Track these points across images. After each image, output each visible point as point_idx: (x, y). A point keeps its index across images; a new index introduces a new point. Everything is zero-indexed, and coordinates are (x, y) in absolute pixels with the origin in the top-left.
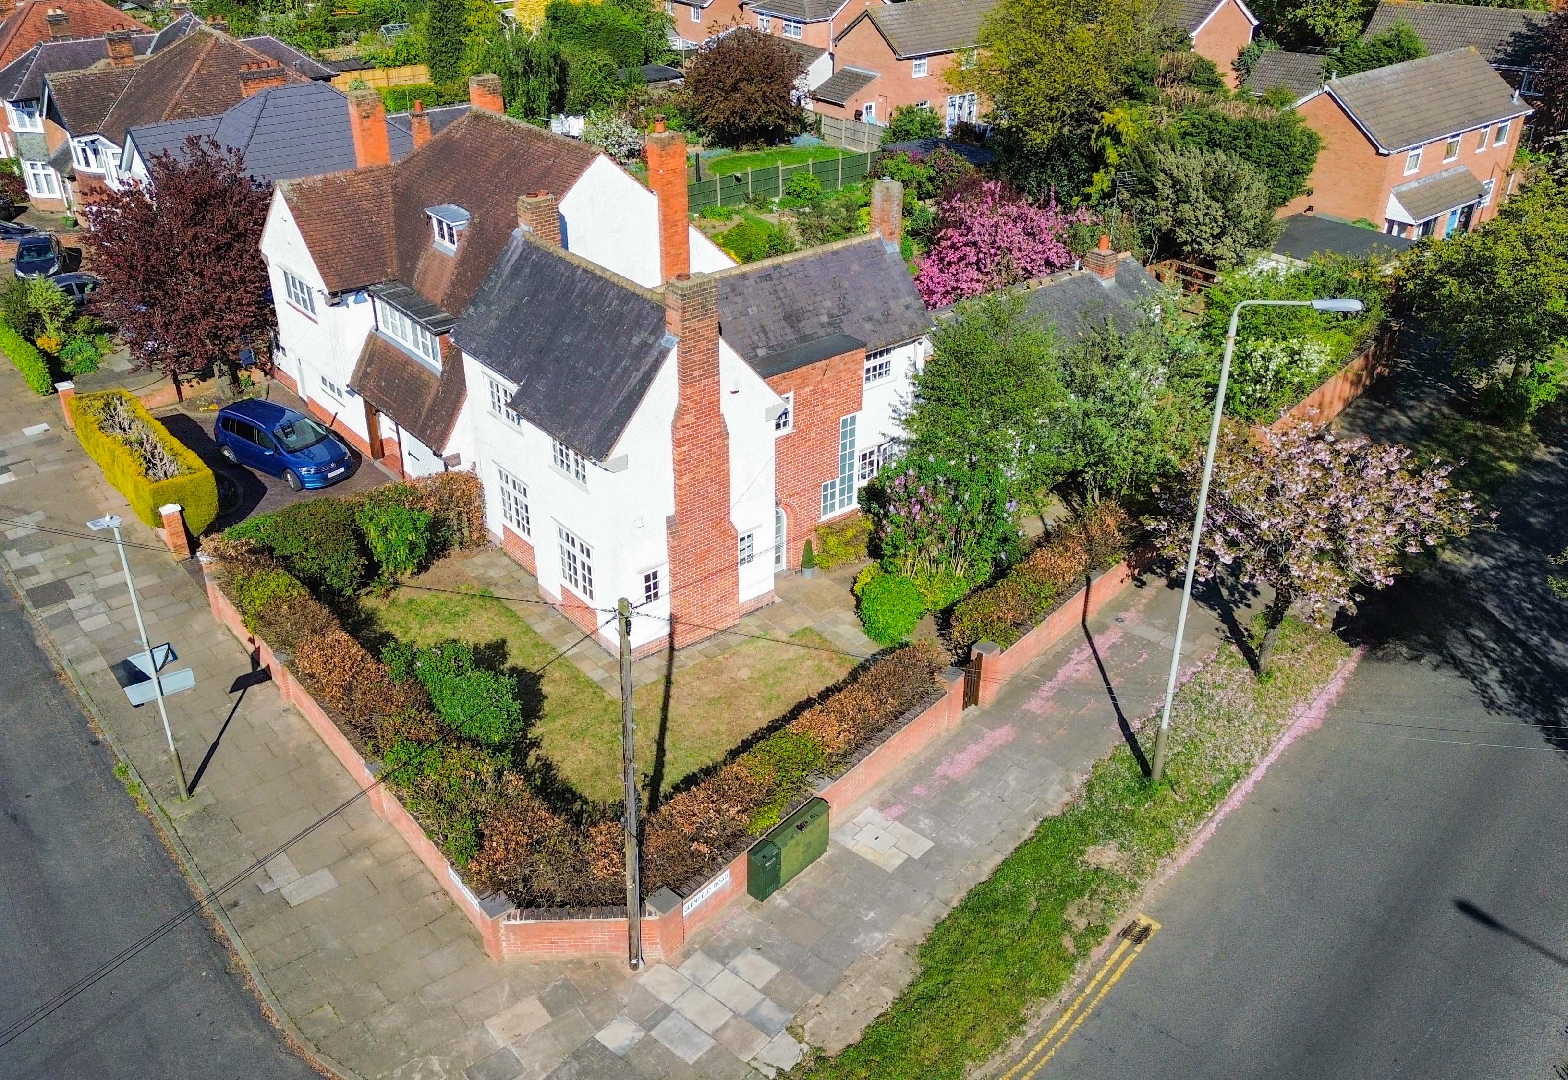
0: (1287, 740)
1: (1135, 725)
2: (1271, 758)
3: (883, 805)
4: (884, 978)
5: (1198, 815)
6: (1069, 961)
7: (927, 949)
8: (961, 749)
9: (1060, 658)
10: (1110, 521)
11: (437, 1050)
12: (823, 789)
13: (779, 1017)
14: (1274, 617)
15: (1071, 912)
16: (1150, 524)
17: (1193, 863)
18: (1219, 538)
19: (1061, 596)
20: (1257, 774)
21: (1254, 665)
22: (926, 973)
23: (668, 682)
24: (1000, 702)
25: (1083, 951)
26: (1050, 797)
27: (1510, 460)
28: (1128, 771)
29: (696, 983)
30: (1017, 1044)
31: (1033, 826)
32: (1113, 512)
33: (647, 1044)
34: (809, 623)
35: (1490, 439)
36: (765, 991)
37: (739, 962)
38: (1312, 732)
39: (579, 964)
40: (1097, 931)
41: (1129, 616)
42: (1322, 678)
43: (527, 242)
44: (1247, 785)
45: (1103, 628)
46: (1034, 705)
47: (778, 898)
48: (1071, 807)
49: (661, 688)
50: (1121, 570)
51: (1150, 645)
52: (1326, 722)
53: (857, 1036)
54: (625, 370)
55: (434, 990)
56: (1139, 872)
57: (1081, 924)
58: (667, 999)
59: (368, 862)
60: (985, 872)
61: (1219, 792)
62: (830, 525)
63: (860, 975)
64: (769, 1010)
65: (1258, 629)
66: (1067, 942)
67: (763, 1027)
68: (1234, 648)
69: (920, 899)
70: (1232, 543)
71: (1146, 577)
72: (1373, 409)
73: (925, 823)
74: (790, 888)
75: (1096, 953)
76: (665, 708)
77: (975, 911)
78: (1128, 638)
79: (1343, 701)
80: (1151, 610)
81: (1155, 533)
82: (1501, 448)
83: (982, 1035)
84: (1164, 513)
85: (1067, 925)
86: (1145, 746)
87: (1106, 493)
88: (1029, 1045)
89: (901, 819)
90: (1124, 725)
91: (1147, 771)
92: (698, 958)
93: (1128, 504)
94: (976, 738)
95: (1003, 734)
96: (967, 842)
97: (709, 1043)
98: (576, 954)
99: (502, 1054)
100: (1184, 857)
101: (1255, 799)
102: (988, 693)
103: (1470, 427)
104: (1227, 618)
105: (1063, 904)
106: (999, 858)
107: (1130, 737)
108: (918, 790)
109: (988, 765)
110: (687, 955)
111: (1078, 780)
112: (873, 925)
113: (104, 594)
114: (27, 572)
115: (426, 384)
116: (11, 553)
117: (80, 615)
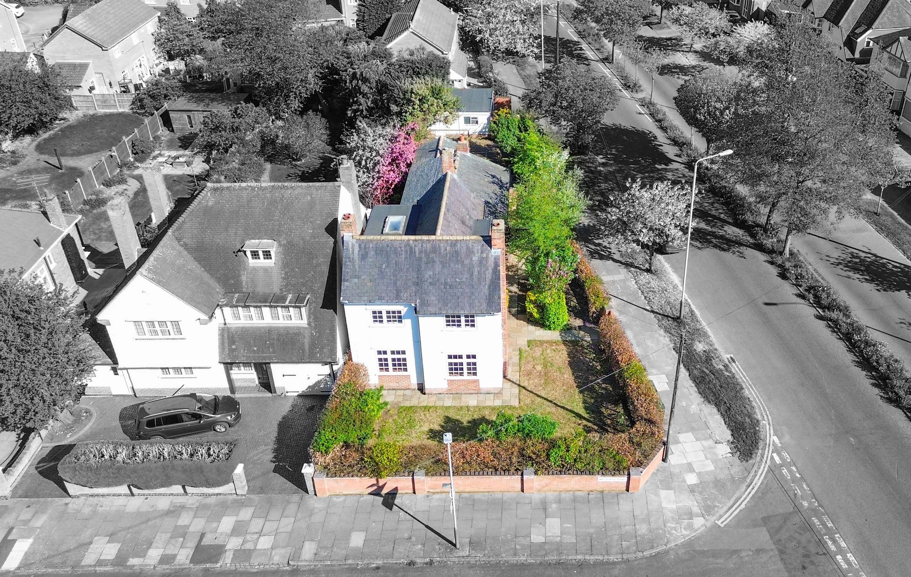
11: (666, 522)
33: (700, 475)
36: (698, 441)
39: (655, 474)
58: (685, 462)
67: (713, 448)
97: (709, 462)
98: (652, 472)
99: (680, 508)
113: (236, 531)
114: (166, 559)
115: (299, 334)
116: (133, 561)
117: (249, 546)
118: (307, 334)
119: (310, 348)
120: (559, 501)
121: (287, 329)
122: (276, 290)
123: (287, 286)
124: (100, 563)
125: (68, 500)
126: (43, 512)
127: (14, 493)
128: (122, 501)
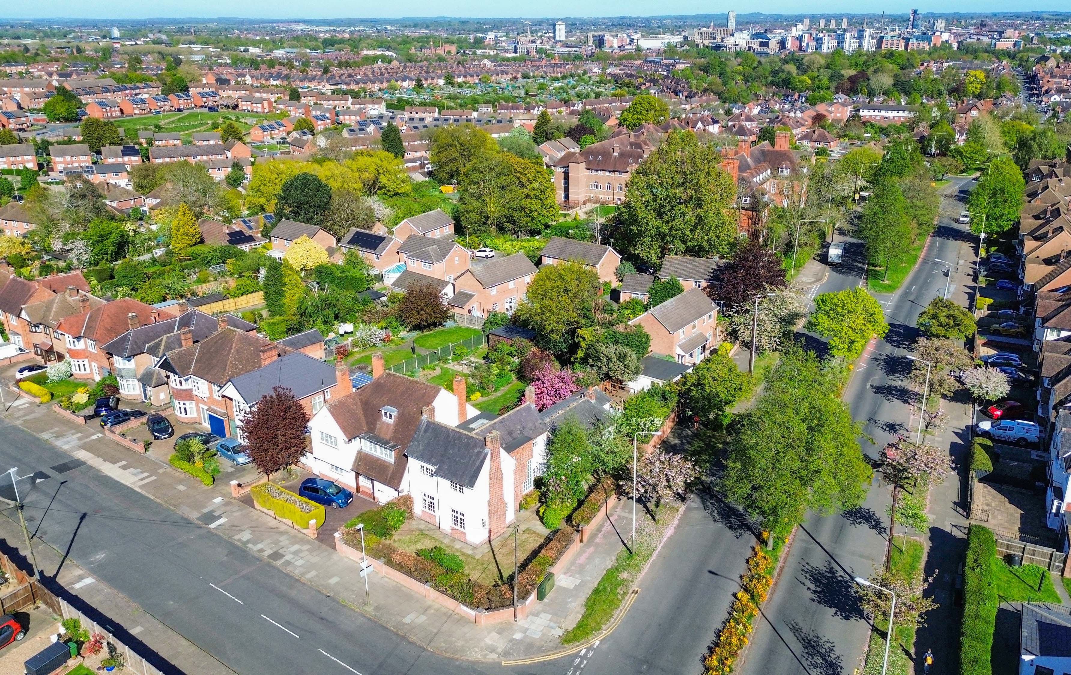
0: (665, 539)
1: (626, 541)
2: (662, 544)
3: (565, 573)
4: (578, 613)
5: (645, 562)
6: (621, 601)
7: (586, 604)
8: (581, 555)
9: (602, 526)
10: (609, 482)
11: (475, 647)
12: (552, 570)
13: (555, 625)
14: (657, 505)
15: (619, 590)
16: (621, 483)
17: (646, 574)
18: (640, 485)
19: (600, 507)
20: (659, 549)
21: (654, 519)
22: (587, 609)
23: (493, 551)
24: (589, 541)
25: (623, 598)
26: (607, 563)
27: (720, 443)
28: (626, 554)
29: (532, 622)
30: (612, 620)
31: (605, 572)
32: (609, 479)
33: (526, 637)
34: (527, 527)
35: (714, 436)
36: (550, 620)
37: (541, 616)
38: (672, 536)
39: (502, 623)
40: (625, 593)
41: (618, 510)
42: (672, 520)
43: (428, 421)
44: (657, 552)
45: (612, 515)
46: (598, 540)
47: (545, 600)
48: (613, 565)
49: (491, 553)
50: (614, 496)
51: (625, 518)
52: (675, 533)
53: (575, 626)
54: (474, 460)
55: (467, 635)
56: (633, 578)
57: (622, 592)
58: (527, 626)
59: (432, 611)
60: (596, 586)
61: (650, 555)
62: (527, 495)
63: (572, 613)
64: (552, 624)
65: (654, 508)
66: (619, 597)
67: (552, 628)
68: (648, 515)
69: (581, 594)
70: (643, 486)
71: (621, 497)
72: (680, 429)
73: (577, 576)
74: (547, 597)
75: (627, 598)
76: (495, 558)
77: (596, 594)
78: (619, 517)
79: (678, 526)
80: (624, 507)
81: (623, 485)
82: (717, 439)
83: (604, 619)
84: (624, 479)
85: (618, 593)
86: (629, 546)
87: (606, 473)
88: (615, 620)
89: (571, 576)
90: (623, 542)
91: (631, 553)
92: (530, 617)
93: (613, 476)
94: (585, 552)
95: (592, 549)
96: (589, 579)
97: (541, 633)
98: (500, 621)
99: (492, 645)
100: (644, 573)
101: (659, 555)
102: (585, 539)
103: (709, 433)
104: (645, 506)
105: (616, 589)
106: (598, 581)
107: (625, 545)
108: (573, 568)
109: (589, 558)
110: (527, 617)
111: (614, 558)
112: (571, 602)
113: (295, 553)
114: (261, 551)
115: (388, 467)
116: (250, 545)
117: (292, 561)
118: (392, 468)
119: (391, 477)
120: (437, 610)
121: (385, 462)
122: (388, 438)
123: (394, 438)
124: (239, 540)
125: (253, 510)
126: (241, 510)
127: (239, 499)
128: (269, 519)
